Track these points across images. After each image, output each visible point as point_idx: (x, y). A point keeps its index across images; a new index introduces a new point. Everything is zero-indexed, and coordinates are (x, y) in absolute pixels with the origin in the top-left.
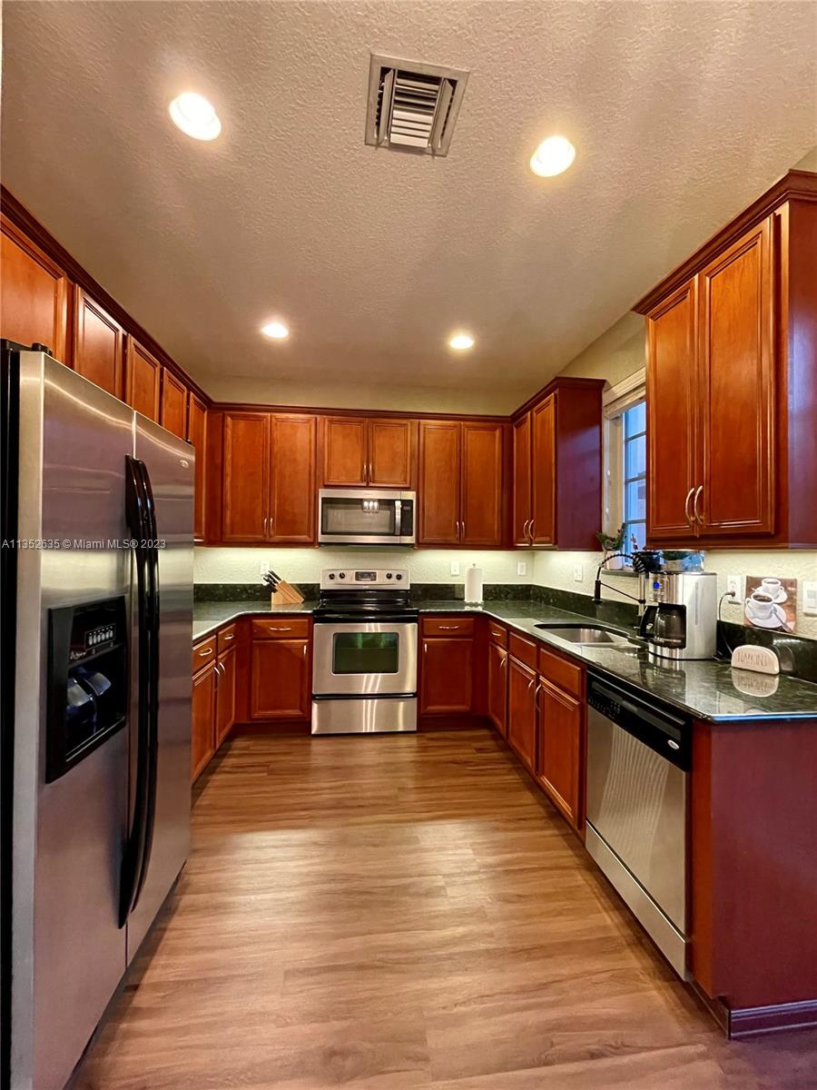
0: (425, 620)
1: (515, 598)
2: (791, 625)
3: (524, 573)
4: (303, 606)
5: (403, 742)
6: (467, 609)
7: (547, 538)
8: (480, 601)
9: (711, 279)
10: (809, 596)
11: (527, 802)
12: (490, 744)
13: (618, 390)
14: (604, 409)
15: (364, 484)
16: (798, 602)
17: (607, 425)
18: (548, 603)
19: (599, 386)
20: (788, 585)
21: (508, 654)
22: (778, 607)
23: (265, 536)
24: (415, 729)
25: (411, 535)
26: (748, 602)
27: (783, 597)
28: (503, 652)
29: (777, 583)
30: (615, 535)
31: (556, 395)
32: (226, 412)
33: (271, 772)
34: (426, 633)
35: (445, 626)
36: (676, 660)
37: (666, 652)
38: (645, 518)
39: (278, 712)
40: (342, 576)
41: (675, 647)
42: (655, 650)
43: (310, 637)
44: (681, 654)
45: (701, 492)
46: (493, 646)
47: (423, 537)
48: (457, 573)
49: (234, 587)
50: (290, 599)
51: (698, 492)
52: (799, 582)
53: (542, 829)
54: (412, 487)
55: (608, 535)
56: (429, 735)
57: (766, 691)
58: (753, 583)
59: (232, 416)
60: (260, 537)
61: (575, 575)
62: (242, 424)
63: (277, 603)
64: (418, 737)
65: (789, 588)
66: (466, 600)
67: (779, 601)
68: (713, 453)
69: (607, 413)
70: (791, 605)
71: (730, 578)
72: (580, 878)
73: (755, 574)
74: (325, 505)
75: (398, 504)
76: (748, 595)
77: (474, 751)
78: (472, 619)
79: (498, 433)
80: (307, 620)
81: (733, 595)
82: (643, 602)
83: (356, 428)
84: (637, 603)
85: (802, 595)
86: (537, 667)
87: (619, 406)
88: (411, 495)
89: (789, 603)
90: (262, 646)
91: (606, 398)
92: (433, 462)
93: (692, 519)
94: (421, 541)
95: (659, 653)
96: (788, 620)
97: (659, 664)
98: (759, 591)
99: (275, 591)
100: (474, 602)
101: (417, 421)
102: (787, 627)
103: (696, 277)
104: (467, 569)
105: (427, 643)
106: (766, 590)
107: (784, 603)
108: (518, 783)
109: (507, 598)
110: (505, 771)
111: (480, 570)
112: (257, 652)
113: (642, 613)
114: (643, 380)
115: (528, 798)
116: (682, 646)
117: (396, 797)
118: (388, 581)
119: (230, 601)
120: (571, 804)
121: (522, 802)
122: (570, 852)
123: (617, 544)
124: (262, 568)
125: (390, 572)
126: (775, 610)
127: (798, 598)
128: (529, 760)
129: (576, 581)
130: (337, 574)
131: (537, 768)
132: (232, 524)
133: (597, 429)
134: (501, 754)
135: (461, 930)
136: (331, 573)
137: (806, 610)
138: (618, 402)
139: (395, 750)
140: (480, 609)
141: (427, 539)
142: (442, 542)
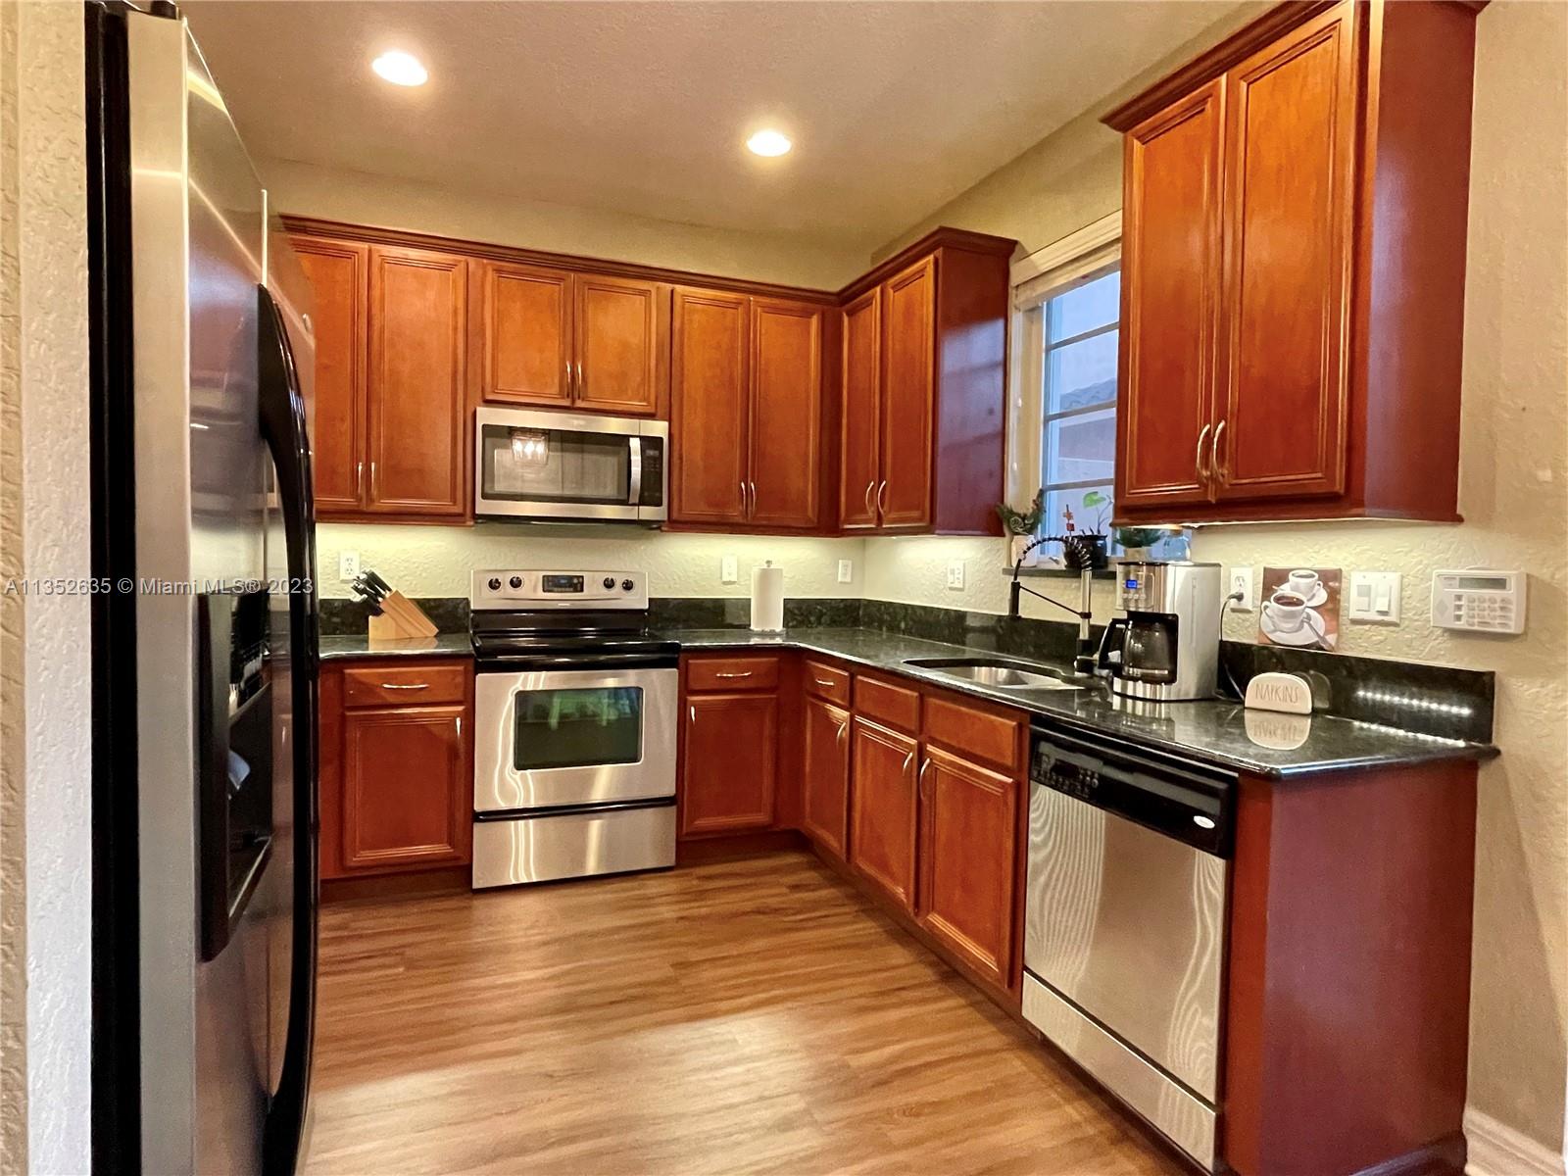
0: (692, 661)
1: (833, 623)
2: (1331, 639)
3: (848, 579)
4: (436, 642)
5: (654, 886)
6: (753, 641)
7: (915, 514)
8: (779, 628)
9: (1248, 85)
10: (1360, 594)
11: (902, 961)
12: (808, 876)
13: (1043, 260)
14: (1012, 292)
15: (566, 403)
16: (1342, 604)
17: (1017, 320)
18: (893, 628)
19: (1007, 249)
20: (1330, 579)
21: (852, 717)
22: (1313, 613)
23: (359, 499)
24: (673, 862)
25: (660, 504)
26: (1266, 607)
27: (1322, 596)
28: (840, 714)
29: (1313, 576)
30: (1028, 508)
31: (936, 261)
33: (411, 965)
34: (692, 685)
35: (729, 671)
36: (1160, 701)
37: (1140, 689)
38: (1112, 476)
39: (402, 851)
40: (516, 583)
41: (1160, 683)
42: (1124, 687)
43: (469, 700)
44: (1169, 694)
45: (1224, 430)
46: (814, 706)
47: (680, 509)
48: (734, 578)
50: (408, 627)
51: (1218, 431)
52: (1344, 573)
53: (937, 999)
54: (659, 413)
55: (1015, 510)
57: (1294, 740)
58: (1274, 578)
60: (348, 501)
61: (950, 578)
63: (381, 636)
64: (680, 875)
65: (1331, 584)
66: (752, 627)
67: (1316, 602)
68: (1244, 370)
69: (1018, 300)
70: (1332, 607)
71: (1235, 572)
72: (1017, 1063)
73: (1278, 563)
74: (488, 440)
75: (635, 444)
76: (1266, 597)
77: (785, 890)
78: (775, 659)
79: (815, 321)
80: (456, 668)
81: (1240, 597)
82: (1087, 616)
83: (548, 291)
84: (1076, 619)
85: (1349, 593)
86: (920, 730)
87: (1041, 288)
88: (659, 429)
89: (1330, 606)
90: (365, 723)
91: (1018, 272)
92: (699, 365)
93: (1205, 473)
94: (675, 515)
95: (1130, 692)
96: (1327, 632)
97: (1129, 710)
98: (1285, 590)
99: (378, 612)
100: (767, 629)
101: (669, 286)
102: (1325, 641)
103: (1223, 78)
104: (755, 571)
105: (694, 704)
106: (1296, 588)
107: (1320, 606)
108: (876, 933)
109: (820, 623)
110: (848, 918)
111: (779, 571)
112: (355, 733)
113: (1084, 635)
114: (1118, 233)
115: (899, 955)
116: (1171, 679)
117: (676, 981)
118: (605, 592)
120: (992, 949)
121: (894, 962)
122: (992, 1028)
123: (1031, 522)
124: (344, 566)
125: (610, 576)
126: (1309, 618)
127: (1342, 599)
128: (900, 891)
129: (951, 589)
130: (505, 579)
131: (917, 904)
133: (1000, 324)
134: (832, 890)
136: (494, 577)
137: (1354, 614)
138: (1040, 281)
139: (645, 902)
140: (778, 641)
141: (690, 512)
142: (713, 519)
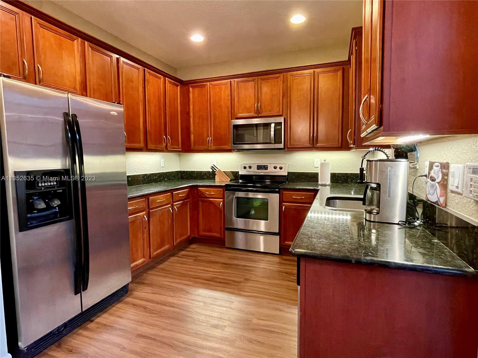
0: (284, 192)
2: (441, 200)
8: (329, 183)
10: (452, 176)
15: (256, 115)
16: (449, 181)
20: (443, 168)
22: (438, 185)
23: (208, 147)
24: (278, 253)
25: (281, 143)
26: (428, 182)
27: (440, 177)
29: (439, 166)
32: (189, 85)
34: (285, 200)
35: (296, 196)
39: (210, 234)
40: (250, 167)
43: (224, 198)
48: (318, 166)
49: (201, 172)
50: (223, 179)
56: (285, 257)
59: (192, 87)
62: (197, 90)
63: (218, 180)
64: (280, 257)
66: (319, 182)
67: (438, 180)
71: (426, 163)
74: (234, 129)
75: (273, 125)
79: (340, 73)
80: (222, 190)
88: (281, 119)
89: (442, 182)
90: (203, 201)
92: (296, 98)
94: (287, 146)
96: (440, 196)
99: (216, 174)
100: (324, 183)
104: (320, 163)
105: (284, 205)
106: (434, 172)
107: (440, 181)
111: (329, 163)
112: (200, 203)
118: (274, 170)
119: (199, 179)
125: (276, 165)
126: (436, 188)
127: (449, 178)
130: (248, 166)
132: (194, 141)
135: (217, 346)
136: (245, 166)
141: (292, 146)
142: (302, 147)
